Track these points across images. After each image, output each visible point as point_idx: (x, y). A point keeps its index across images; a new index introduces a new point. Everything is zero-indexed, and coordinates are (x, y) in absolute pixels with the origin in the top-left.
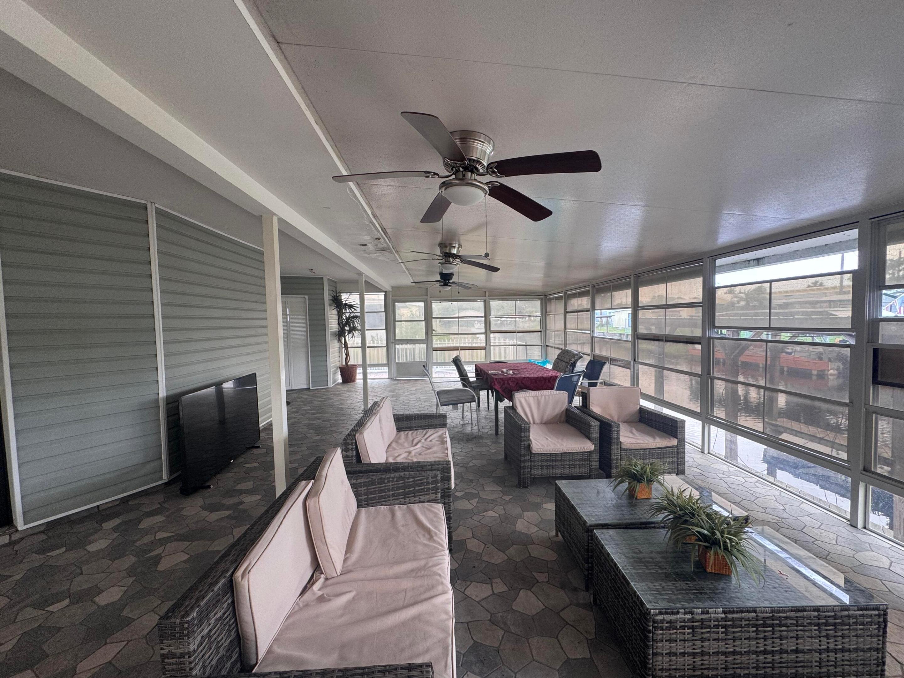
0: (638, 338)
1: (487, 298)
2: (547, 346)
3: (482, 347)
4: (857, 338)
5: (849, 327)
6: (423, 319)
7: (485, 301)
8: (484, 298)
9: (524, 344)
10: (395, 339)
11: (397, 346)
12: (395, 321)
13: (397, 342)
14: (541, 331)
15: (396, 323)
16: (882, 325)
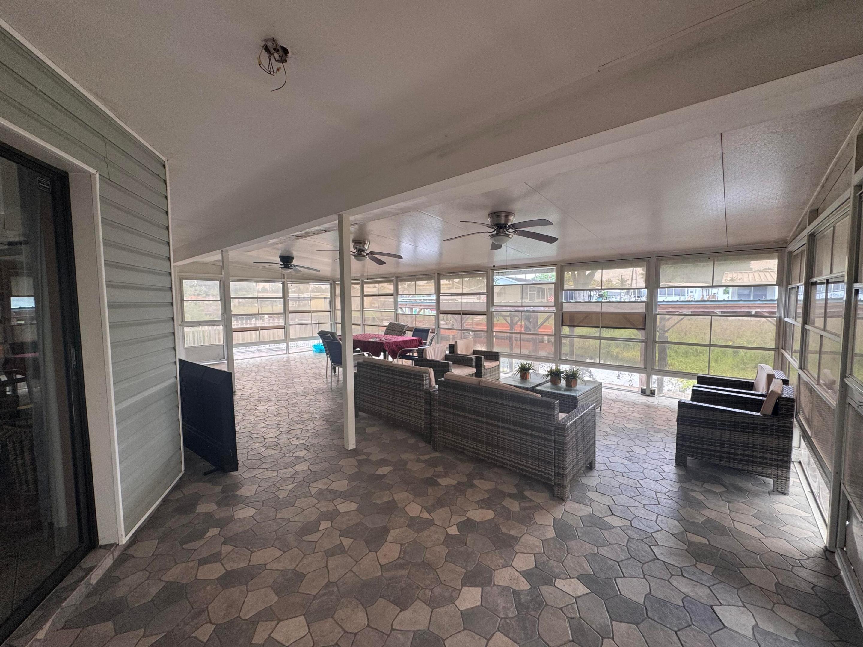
0: (440, 313)
1: (285, 280)
2: (336, 323)
3: (282, 326)
4: (557, 309)
5: (553, 305)
6: (219, 299)
7: (283, 283)
8: (283, 280)
9: (317, 322)
10: (183, 320)
11: (186, 329)
12: (182, 300)
13: (185, 325)
14: (330, 311)
15: (185, 303)
16: (564, 304)
